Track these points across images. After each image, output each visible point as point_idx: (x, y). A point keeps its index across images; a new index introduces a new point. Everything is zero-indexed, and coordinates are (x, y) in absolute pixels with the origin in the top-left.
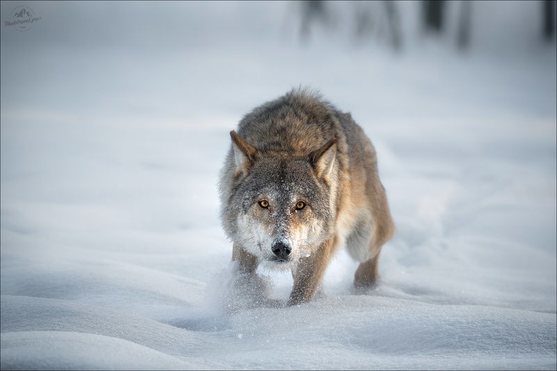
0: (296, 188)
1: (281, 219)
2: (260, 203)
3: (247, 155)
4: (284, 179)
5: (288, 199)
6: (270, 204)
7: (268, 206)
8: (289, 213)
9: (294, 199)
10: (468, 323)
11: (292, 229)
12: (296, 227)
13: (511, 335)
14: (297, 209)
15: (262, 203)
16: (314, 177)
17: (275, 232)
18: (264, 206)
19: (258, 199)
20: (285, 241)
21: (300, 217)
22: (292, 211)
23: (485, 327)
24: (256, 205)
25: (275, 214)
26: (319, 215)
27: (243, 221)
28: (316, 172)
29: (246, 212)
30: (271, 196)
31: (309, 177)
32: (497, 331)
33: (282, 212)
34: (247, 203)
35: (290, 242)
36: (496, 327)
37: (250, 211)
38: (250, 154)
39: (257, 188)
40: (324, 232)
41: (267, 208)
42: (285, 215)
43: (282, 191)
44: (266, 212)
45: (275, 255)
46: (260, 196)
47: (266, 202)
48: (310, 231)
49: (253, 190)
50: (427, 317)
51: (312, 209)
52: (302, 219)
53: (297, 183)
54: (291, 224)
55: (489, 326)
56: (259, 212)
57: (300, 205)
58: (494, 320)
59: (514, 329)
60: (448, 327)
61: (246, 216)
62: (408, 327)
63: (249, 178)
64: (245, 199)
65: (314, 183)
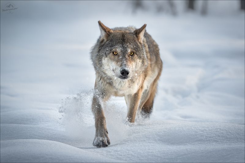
0: (129, 46)
1: (124, 59)
2: (113, 53)
3: (106, 32)
4: (124, 42)
5: (127, 51)
6: (118, 53)
7: (117, 54)
8: (127, 57)
9: (129, 51)
10: (210, 130)
11: (129, 63)
12: (130, 63)
13: (228, 135)
14: (130, 55)
15: (114, 53)
16: (137, 41)
17: (121, 65)
18: (115, 54)
19: (113, 51)
20: (126, 69)
21: (132, 59)
22: (129, 56)
23: (217, 132)
24: (112, 53)
25: (121, 57)
26: (140, 58)
27: (105, 61)
28: (138, 39)
29: (106, 57)
30: (119, 50)
31: (135, 41)
32: (222, 133)
33: (124, 56)
34: (107, 52)
35: (129, 69)
36: (222, 132)
37: (108, 56)
38: (107, 31)
39: (112, 46)
40: (142, 65)
41: (117, 55)
42: (125, 58)
43: (123, 47)
44: (116, 57)
45: (121, 75)
46: (113, 50)
47: (116, 52)
48: (136, 65)
49: (110, 47)
50: (191, 128)
51: (137, 55)
52: (133, 59)
53: (130, 44)
54: (128, 61)
55: (219, 131)
56: (113, 57)
57: (131, 53)
58: (220, 129)
59: (230, 132)
60: (201, 132)
61: (106, 59)
62: (183, 133)
63: (108, 42)
64: (107, 51)
65: (137, 44)
